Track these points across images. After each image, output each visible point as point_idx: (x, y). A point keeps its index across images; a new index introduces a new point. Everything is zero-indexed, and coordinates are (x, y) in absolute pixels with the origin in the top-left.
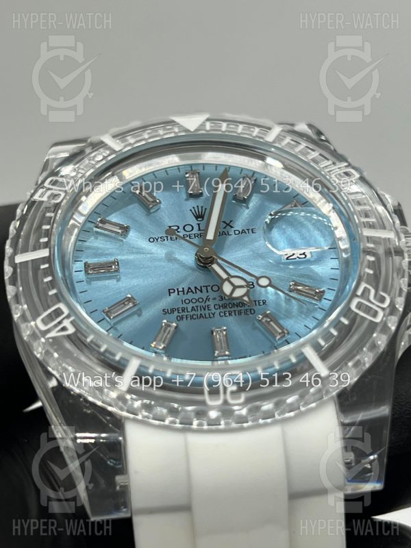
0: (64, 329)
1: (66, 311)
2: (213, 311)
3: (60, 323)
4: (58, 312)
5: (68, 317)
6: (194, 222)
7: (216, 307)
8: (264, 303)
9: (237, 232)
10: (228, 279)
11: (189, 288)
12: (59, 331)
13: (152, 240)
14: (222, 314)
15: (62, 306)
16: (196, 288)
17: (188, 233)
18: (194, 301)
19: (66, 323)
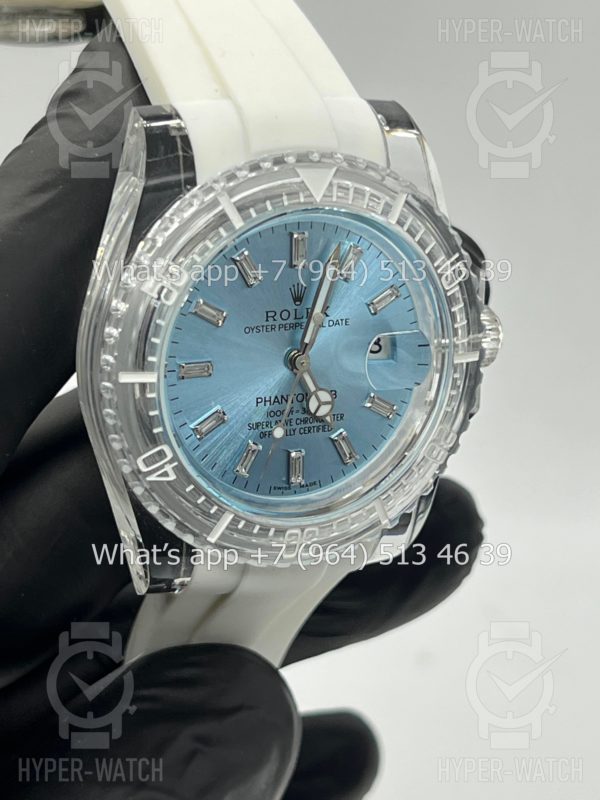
0: (166, 474)
1: (170, 455)
2: (294, 426)
3: (162, 467)
4: (161, 454)
5: (170, 462)
6: (291, 307)
7: (299, 421)
8: (342, 418)
9: (331, 323)
10: (315, 393)
11: (276, 397)
12: (159, 476)
13: (247, 330)
14: (302, 431)
15: (165, 448)
16: (282, 397)
17: (284, 322)
18: (278, 413)
19: (168, 468)
